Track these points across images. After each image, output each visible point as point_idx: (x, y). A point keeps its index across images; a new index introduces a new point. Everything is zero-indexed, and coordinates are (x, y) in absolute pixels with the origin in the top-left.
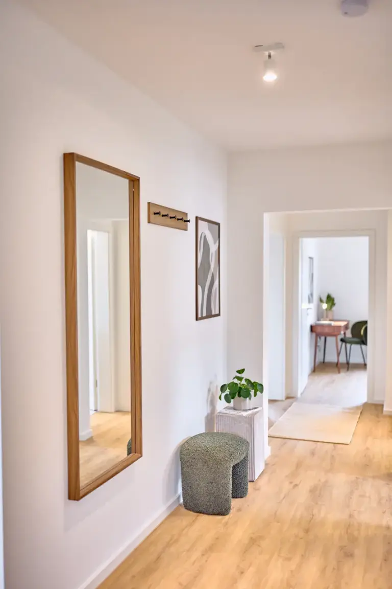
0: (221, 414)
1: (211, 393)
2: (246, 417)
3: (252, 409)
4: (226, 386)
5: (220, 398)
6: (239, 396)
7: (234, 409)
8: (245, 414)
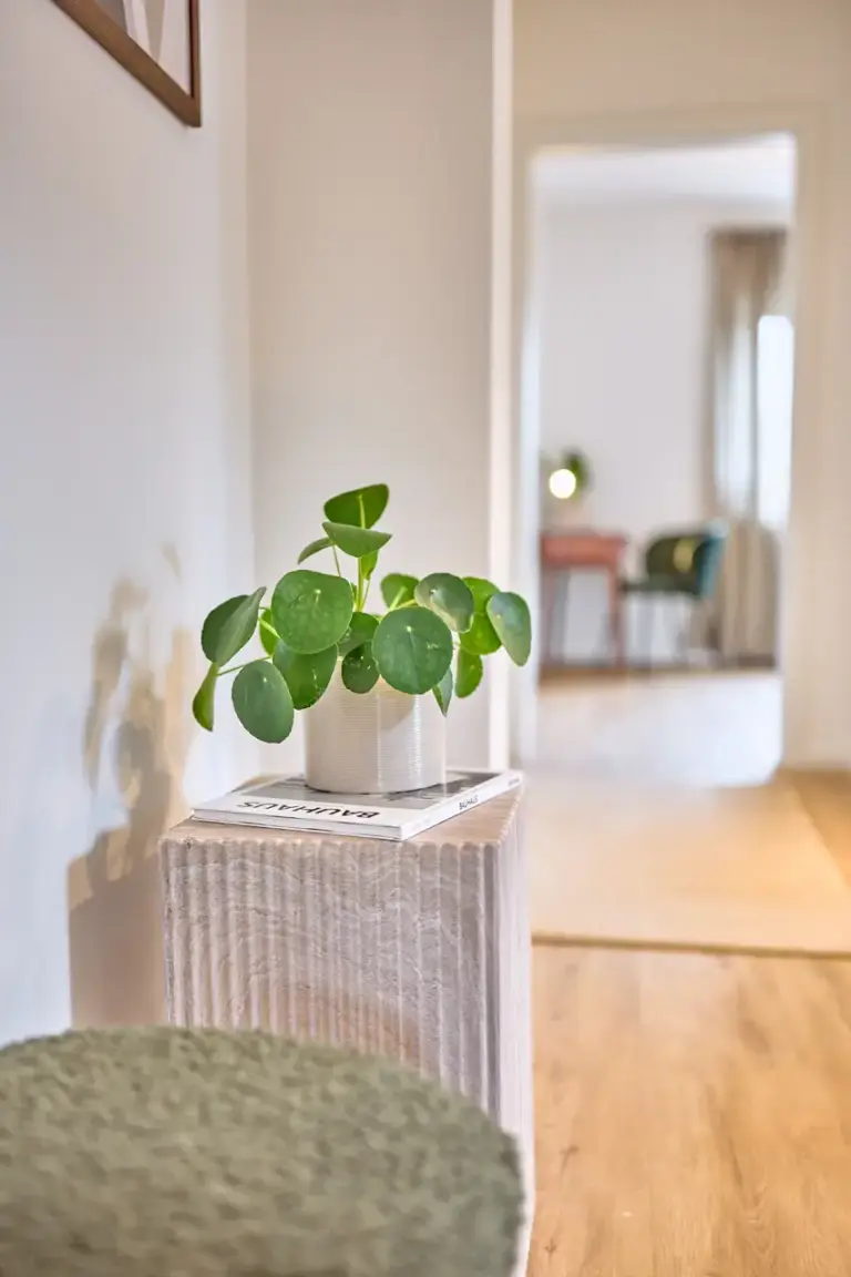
0: (202, 836)
1: (126, 676)
2: (428, 848)
3: (454, 787)
4: (242, 616)
5: (202, 709)
6: (359, 675)
7: (315, 789)
8: (413, 824)
